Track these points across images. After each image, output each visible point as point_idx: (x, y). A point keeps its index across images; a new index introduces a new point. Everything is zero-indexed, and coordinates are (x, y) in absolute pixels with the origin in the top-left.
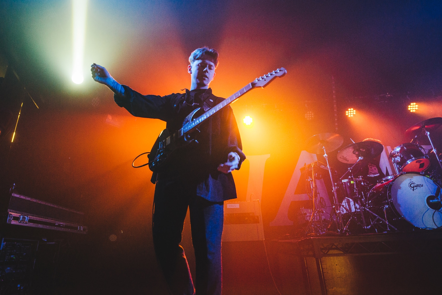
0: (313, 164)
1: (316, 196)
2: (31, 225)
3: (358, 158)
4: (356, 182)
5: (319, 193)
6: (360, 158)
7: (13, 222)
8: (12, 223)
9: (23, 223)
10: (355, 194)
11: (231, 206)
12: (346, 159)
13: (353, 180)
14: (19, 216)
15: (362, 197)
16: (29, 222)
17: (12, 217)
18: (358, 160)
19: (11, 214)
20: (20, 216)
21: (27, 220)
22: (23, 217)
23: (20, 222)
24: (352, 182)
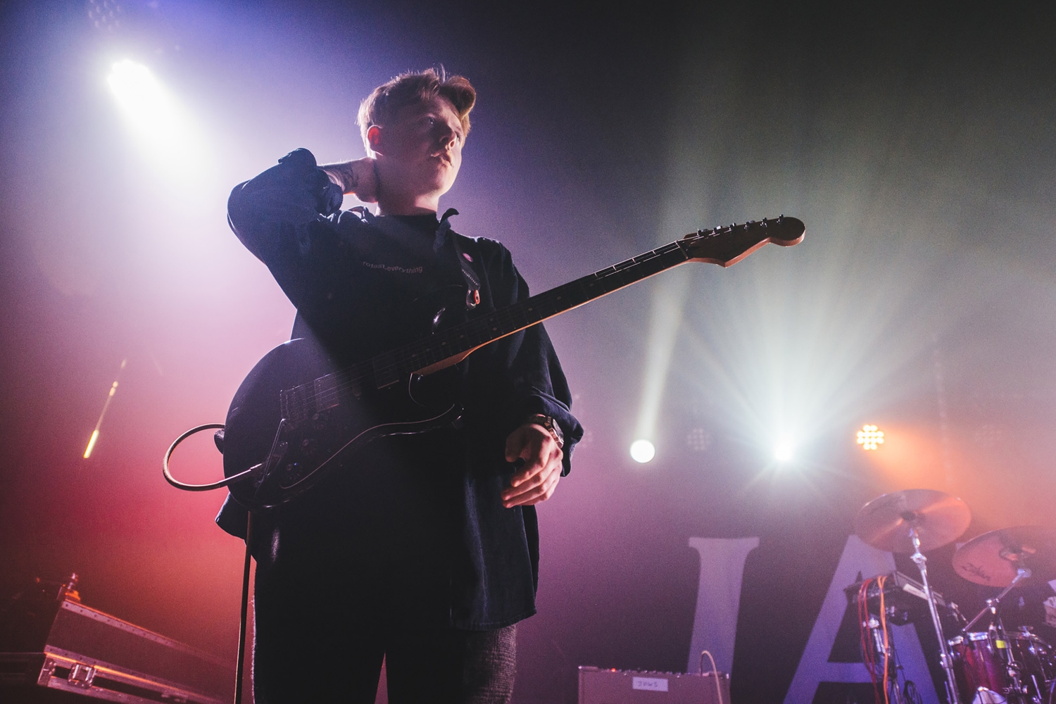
0: (881, 579)
1: (892, 676)
2: (100, 692)
3: (1017, 574)
4: (1012, 642)
5: (901, 668)
6: (1020, 572)
7: (54, 683)
8: (49, 686)
9: (79, 686)
10: (1010, 681)
11: (644, 684)
12: (978, 572)
13: (1001, 639)
14: (69, 667)
15: (1032, 692)
16: (94, 684)
17: (52, 667)
18: (1016, 579)
19: (52, 660)
20: (74, 665)
21: (90, 679)
22: (82, 670)
23: (72, 684)
24: (1000, 644)
